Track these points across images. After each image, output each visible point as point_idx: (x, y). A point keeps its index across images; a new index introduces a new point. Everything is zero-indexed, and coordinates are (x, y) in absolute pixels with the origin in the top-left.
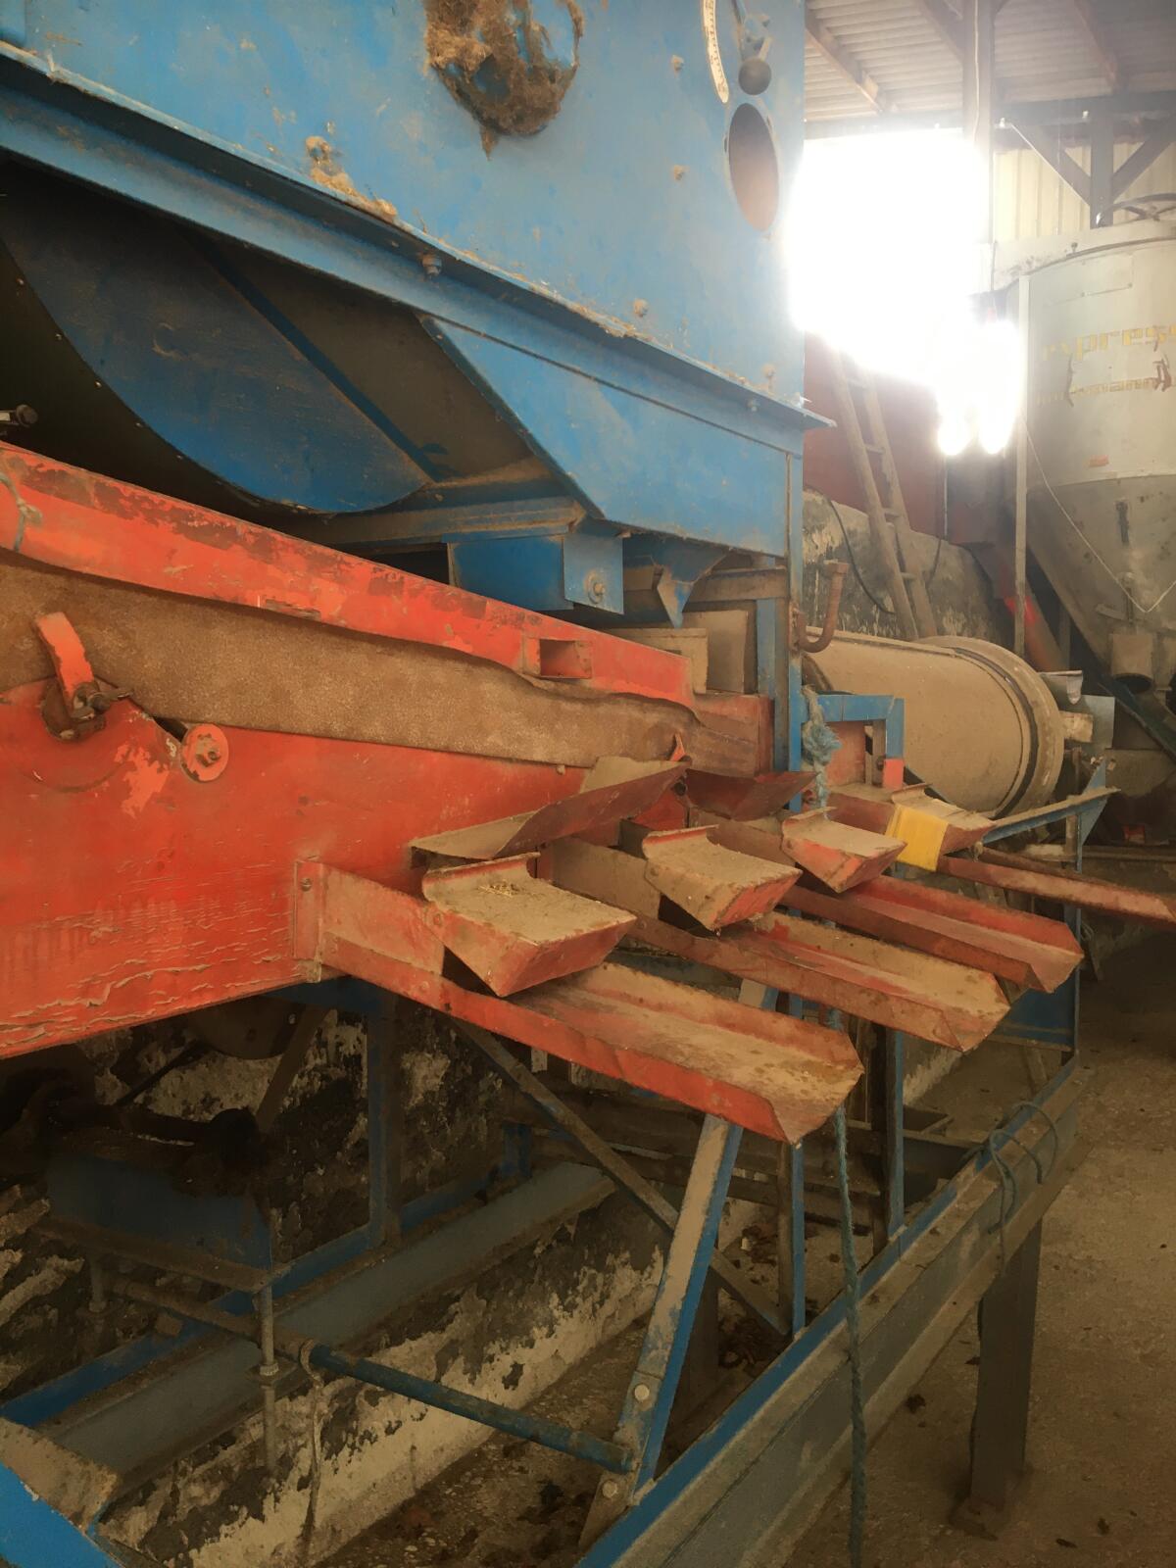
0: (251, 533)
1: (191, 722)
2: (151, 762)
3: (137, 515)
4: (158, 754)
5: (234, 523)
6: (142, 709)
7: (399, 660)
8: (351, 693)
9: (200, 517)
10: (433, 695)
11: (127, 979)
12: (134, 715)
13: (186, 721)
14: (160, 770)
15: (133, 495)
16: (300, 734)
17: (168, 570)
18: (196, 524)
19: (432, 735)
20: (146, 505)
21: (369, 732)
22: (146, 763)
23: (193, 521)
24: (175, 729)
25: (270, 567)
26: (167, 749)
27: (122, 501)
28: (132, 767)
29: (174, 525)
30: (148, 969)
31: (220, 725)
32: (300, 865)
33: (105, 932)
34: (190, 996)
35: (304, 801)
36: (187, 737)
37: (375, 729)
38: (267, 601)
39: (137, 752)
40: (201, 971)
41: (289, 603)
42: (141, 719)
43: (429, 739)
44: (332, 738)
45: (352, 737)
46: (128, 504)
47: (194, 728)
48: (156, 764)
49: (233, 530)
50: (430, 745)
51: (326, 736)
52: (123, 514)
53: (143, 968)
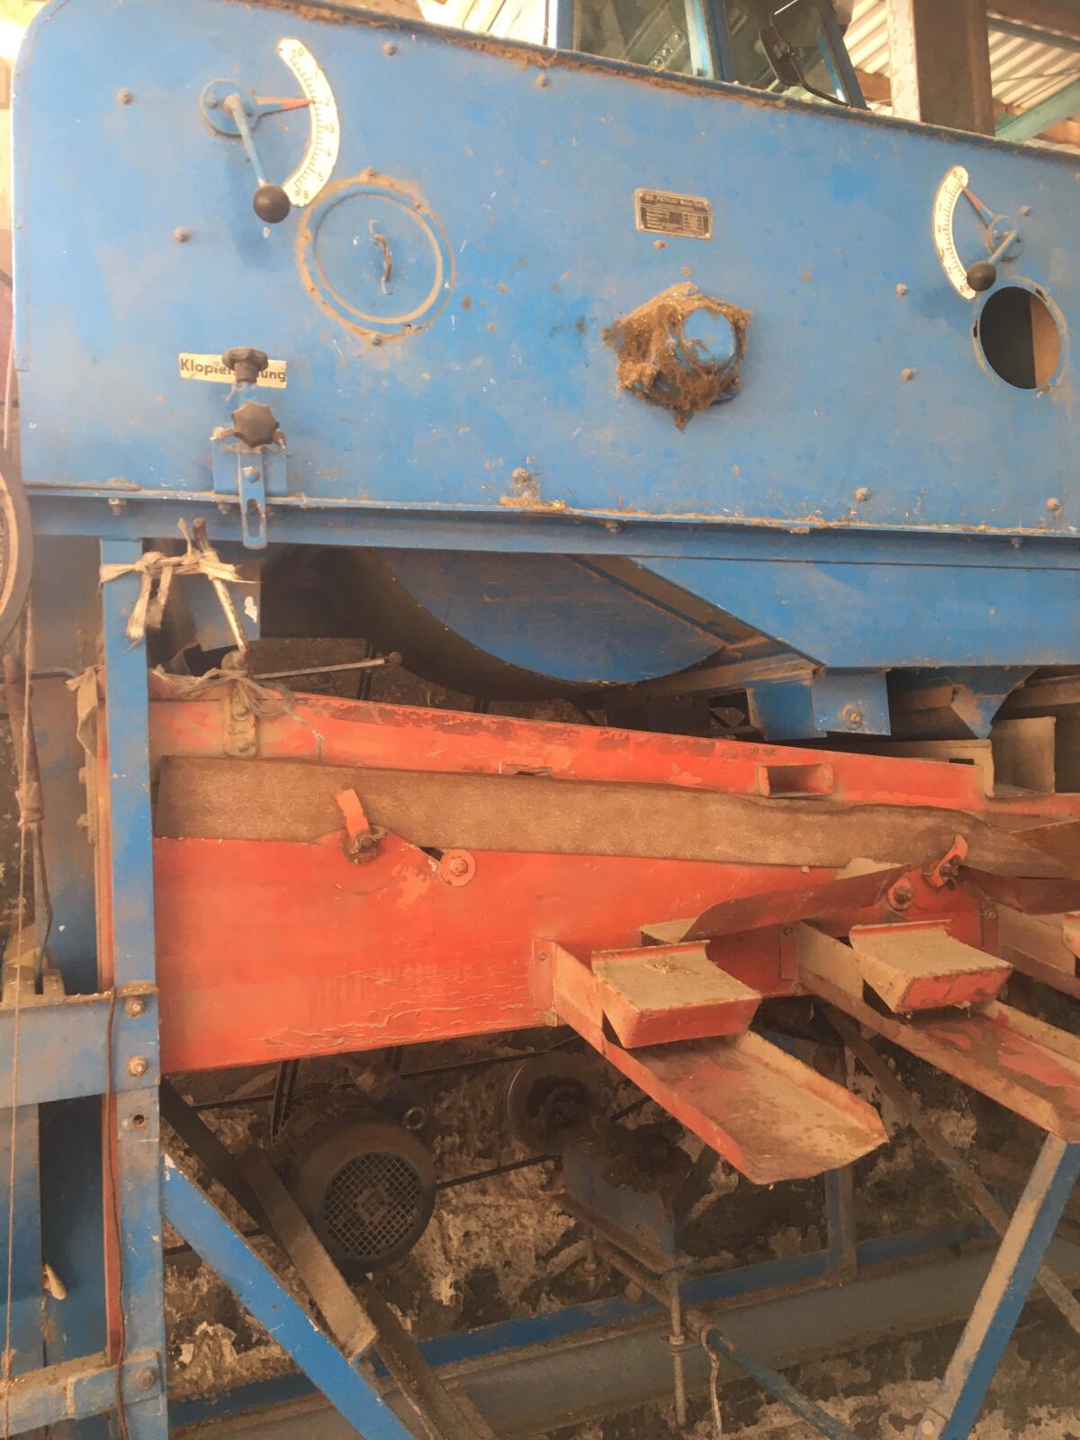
0: (493, 722)
1: (448, 848)
2: (418, 875)
3: (407, 723)
4: (423, 870)
5: (481, 718)
6: (411, 842)
7: (624, 795)
8: (578, 821)
9: (454, 718)
10: (657, 818)
11: (401, 1013)
12: (405, 847)
13: (443, 848)
14: (425, 880)
15: (404, 713)
16: (534, 852)
17: (430, 754)
18: (451, 723)
19: (657, 848)
20: (414, 717)
21: (595, 847)
22: (414, 876)
23: (448, 721)
24: (435, 853)
25: (510, 742)
26: (430, 867)
27: (397, 717)
28: (405, 879)
29: (435, 725)
30: (418, 1008)
31: (467, 850)
32: (536, 943)
33: (385, 982)
34: (449, 1028)
35: (539, 898)
36: (443, 859)
37: (604, 845)
38: (507, 765)
39: (407, 869)
40: (457, 1011)
41: (524, 764)
42: (410, 849)
43: (656, 850)
44: (562, 853)
45: (580, 852)
46: (401, 718)
47: (449, 852)
48: (422, 876)
49: (479, 722)
50: (656, 855)
51: (558, 852)
52: (398, 724)
53: (412, 1006)
